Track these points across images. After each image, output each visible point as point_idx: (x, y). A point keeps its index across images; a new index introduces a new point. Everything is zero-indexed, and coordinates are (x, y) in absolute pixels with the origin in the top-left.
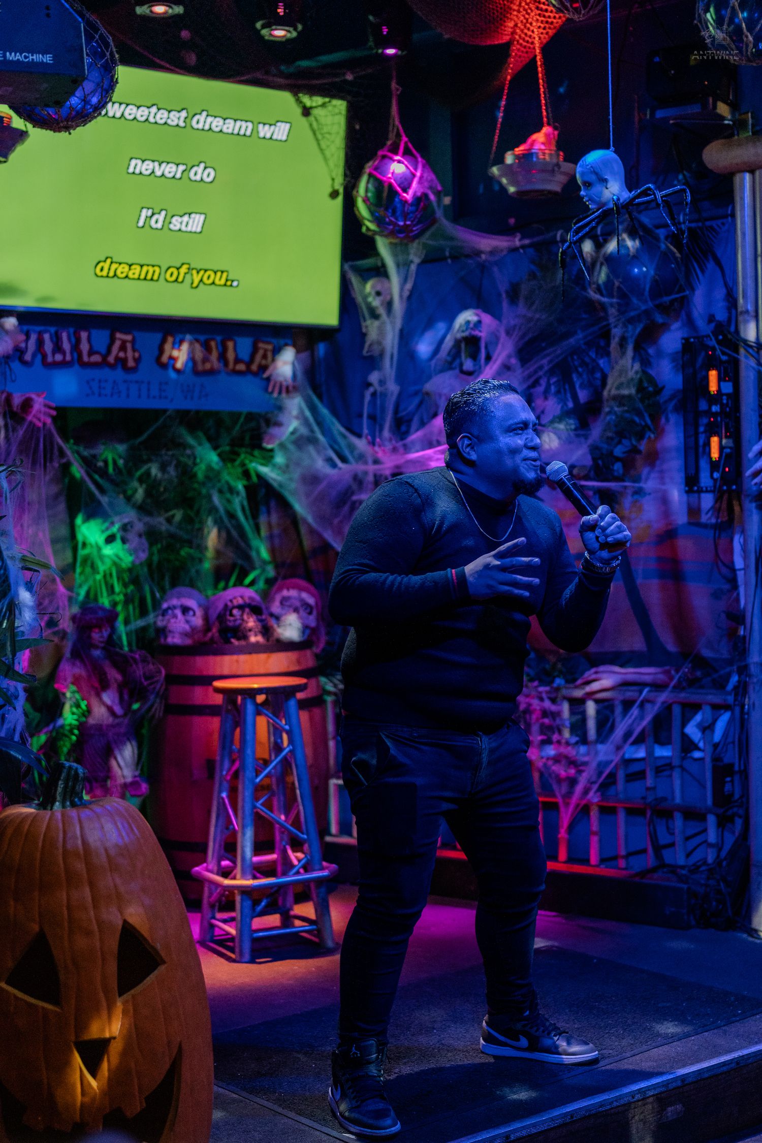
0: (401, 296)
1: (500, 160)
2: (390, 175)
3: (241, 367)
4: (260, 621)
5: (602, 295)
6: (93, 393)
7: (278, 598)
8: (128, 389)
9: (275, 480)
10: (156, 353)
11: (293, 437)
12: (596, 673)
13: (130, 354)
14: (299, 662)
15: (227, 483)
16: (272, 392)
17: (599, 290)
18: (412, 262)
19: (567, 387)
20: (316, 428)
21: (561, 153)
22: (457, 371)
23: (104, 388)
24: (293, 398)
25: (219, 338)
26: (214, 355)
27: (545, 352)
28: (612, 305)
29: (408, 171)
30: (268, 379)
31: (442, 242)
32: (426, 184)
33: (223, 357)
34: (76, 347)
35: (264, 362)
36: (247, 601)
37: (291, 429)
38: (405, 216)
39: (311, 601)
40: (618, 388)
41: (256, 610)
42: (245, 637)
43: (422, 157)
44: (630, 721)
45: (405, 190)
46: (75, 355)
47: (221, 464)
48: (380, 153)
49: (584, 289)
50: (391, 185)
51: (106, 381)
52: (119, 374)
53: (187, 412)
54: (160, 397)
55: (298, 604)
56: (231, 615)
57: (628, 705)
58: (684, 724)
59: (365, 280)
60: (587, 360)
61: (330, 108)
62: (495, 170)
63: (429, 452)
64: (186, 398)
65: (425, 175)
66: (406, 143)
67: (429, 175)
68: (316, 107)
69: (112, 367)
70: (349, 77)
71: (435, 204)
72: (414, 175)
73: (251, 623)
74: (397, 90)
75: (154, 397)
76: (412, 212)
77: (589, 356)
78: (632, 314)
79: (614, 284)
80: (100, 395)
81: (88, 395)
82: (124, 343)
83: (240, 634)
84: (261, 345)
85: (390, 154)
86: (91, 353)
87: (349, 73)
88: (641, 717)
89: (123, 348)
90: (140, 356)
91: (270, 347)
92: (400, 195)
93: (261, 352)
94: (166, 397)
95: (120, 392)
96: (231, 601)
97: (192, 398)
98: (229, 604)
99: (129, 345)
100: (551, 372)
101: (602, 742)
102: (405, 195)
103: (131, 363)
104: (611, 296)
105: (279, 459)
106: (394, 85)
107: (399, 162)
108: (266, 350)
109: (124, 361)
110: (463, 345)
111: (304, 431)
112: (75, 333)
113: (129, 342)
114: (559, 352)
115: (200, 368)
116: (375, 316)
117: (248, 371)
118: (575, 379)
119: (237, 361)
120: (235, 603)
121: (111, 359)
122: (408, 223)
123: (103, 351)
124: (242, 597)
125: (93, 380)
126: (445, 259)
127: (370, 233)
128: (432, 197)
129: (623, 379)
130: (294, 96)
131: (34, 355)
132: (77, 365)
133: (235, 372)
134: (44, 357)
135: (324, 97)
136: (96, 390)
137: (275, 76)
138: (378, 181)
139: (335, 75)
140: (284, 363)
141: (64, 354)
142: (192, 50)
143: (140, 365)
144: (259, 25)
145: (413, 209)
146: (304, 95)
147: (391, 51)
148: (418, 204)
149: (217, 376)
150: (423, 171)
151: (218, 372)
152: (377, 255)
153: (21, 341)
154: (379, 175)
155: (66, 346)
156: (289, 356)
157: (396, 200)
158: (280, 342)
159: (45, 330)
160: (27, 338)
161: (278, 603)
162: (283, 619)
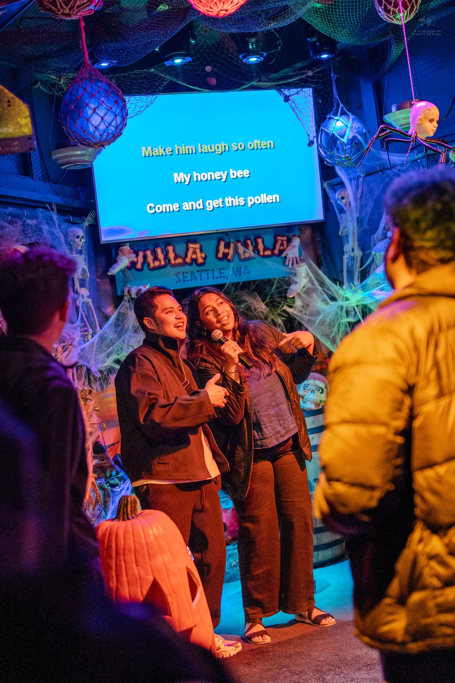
2: (333, 129)
3: (268, 253)
6: (180, 281)
7: (302, 385)
8: (201, 275)
9: (297, 316)
10: (216, 251)
11: (305, 289)
13: (199, 255)
15: (272, 320)
16: (288, 265)
18: (359, 176)
20: (316, 282)
23: (186, 277)
24: (301, 266)
25: (252, 238)
26: (251, 247)
29: (343, 125)
30: (286, 257)
31: (374, 163)
32: (355, 131)
33: (256, 249)
34: (166, 256)
35: (282, 248)
37: (303, 285)
38: (344, 151)
39: (322, 385)
43: (353, 114)
45: (343, 137)
46: (167, 260)
47: (267, 309)
48: (328, 116)
50: (333, 134)
51: (187, 272)
52: (194, 267)
53: (239, 283)
54: (221, 277)
55: (314, 388)
59: (335, 191)
61: (302, 94)
62: (386, 117)
63: (374, 291)
64: (236, 275)
65: (354, 126)
66: (342, 107)
67: (358, 125)
68: (292, 95)
69: (190, 264)
70: (310, 73)
71: (362, 141)
72: (347, 126)
74: (335, 77)
75: (217, 278)
76: (349, 149)
80: (184, 281)
81: (177, 282)
82: (195, 249)
85: (333, 117)
86: (176, 257)
87: (310, 71)
89: (194, 252)
90: (206, 256)
91: (285, 238)
92: (339, 140)
93: (280, 242)
94: (224, 277)
95: (196, 278)
97: (240, 275)
99: (198, 251)
102: (342, 139)
103: (200, 261)
105: (298, 303)
106: (332, 75)
107: (338, 120)
108: (282, 241)
109: (195, 260)
111: (309, 285)
112: (165, 248)
113: (198, 248)
115: (242, 257)
116: (342, 211)
117: (273, 254)
119: (265, 249)
121: (188, 260)
122: (348, 155)
123: (183, 256)
125: (179, 273)
127: (329, 165)
128: (359, 137)
130: (278, 92)
131: (143, 265)
132: (168, 266)
133: (264, 256)
134: (149, 265)
135: (295, 88)
136: (182, 279)
137: (265, 82)
138: (327, 133)
139: (302, 74)
140: (294, 247)
141: (160, 261)
142: (213, 77)
143: (207, 261)
144: (241, 57)
145: (349, 146)
146: (285, 89)
147: (325, 56)
148: (352, 143)
149: (254, 261)
150: (353, 123)
151: (254, 258)
152: (337, 176)
153: (133, 258)
154: (327, 130)
155: (161, 256)
156: (297, 242)
157: (338, 143)
158: (291, 235)
159: (147, 249)
160: (137, 256)
161: (302, 389)
162: (305, 398)
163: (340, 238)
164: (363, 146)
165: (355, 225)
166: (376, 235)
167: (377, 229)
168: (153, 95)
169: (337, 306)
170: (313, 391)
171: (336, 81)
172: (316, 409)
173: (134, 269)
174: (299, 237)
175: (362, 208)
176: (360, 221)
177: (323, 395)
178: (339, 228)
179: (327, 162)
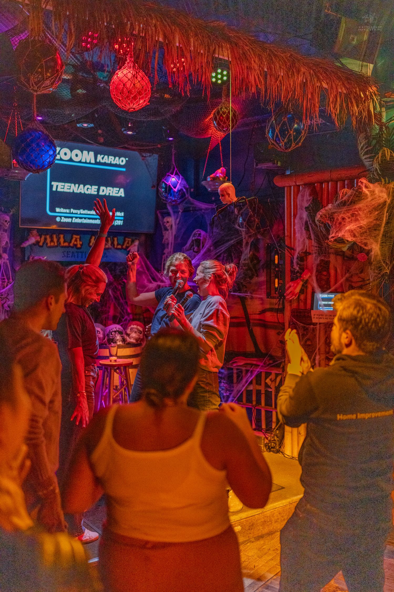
0: (175, 224)
1: (205, 179)
2: (169, 182)
3: (120, 247)
4: (122, 337)
5: (240, 227)
7: (130, 328)
8: (78, 255)
10: (88, 241)
12: (236, 359)
13: (78, 242)
14: (134, 351)
15: (115, 286)
17: (239, 226)
18: (179, 211)
19: (230, 258)
20: (145, 268)
21: (227, 177)
22: (192, 251)
23: (69, 254)
25: (112, 237)
26: (110, 242)
27: (221, 246)
28: (243, 231)
29: (176, 181)
30: (129, 251)
31: (190, 205)
32: (182, 185)
33: (113, 244)
34: (58, 240)
35: (128, 245)
36: (117, 329)
38: (175, 197)
39: (141, 329)
40: (244, 260)
41: (120, 333)
42: (116, 342)
43: (182, 176)
44: (247, 377)
45: (175, 188)
46: (59, 243)
47: (113, 280)
48: (167, 174)
49: (234, 225)
50: (170, 185)
51: (70, 252)
52: (75, 250)
55: (136, 330)
56: (112, 334)
57: (247, 371)
58: (266, 379)
59: (163, 218)
60: (237, 249)
61: (152, 157)
62: (203, 183)
65: (182, 182)
66: (176, 171)
67: (184, 182)
68: (147, 157)
69: (72, 247)
70: (159, 146)
71: (186, 193)
72: (178, 182)
73: (118, 337)
74: (174, 152)
77: (237, 247)
78: (250, 234)
79: (243, 224)
80: (67, 257)
81: (63, 257)
82: (76, 239)
83: (114, 341)
84: (127, 239)
85: (170, 175)
86: (65, 242)
88: (251, 376)
89: (76, 240)
90: (82, 243)
91: (130, 240)
92: (173, 189)
93: (127, 241)
95: (75, 256)
96: (112, 329)
98: (111, 330)
99: (78, 240)
100: (224, 252)
101: (238, 383)
103: (79, 246)
104: (243, 228)
106: (173, 150)
107: (173, 177)
108: (129, 241)
109: (76, 245)
110: (195, 242)
112: (58, 236)
113: (78, 238)
114: (227, 245)
116: (166, 229)
117: (122, 248)
118: (233, 255)
119: (118, 244)
120: (113, 330)
121: (71, 245)
122: (176, 199)
123: (69, 241)
124: (116, 328)
125: (65, 251)
126: (191, 211)
127: (164, 202)
128: (184, 190)
129: (246, 257)
130: (139, 153)
131: (43, 244)
132: (59, 247)
133: (117, 249)
134: (47, 244)
135: (150, 153)
136: (66, 255)
137: (133, 146)
138: (166, 184)
139: (154, 145)
140: (135, 246)
141: (54, 243)
142: (103, 136)
143: (83, 247)
144: (123, 129)
145: (177, 194)
146: (143, 152)
147: (171, 139)
148: (180, 192)
149: (110, 251)
150: (182, 181)
151: (111, 249)
152: (167, 209)
153: (38, 239)
154: (166, 182)
155: (55, 240)
156: (137, 243)
157: (172, 191)
158: (134, 238)
159: (47, 234)
160: (41, 237)
161: (129, 330)
162: (131, 335)
163: (163, 245)
164: (185, 195)
165: (173, 239)
166: (185, 247)
167: (186, 244)
168: (64, 142)
169: (156, 285)
170: (136, 332)
171: (175, 154)
172: (136, 343)
173: (37, 246)
174: (139, 240)
175: (179, 230)
176: (176, 237)
177: (141, 335)
178: (163, 239)
179: (163, 200)
